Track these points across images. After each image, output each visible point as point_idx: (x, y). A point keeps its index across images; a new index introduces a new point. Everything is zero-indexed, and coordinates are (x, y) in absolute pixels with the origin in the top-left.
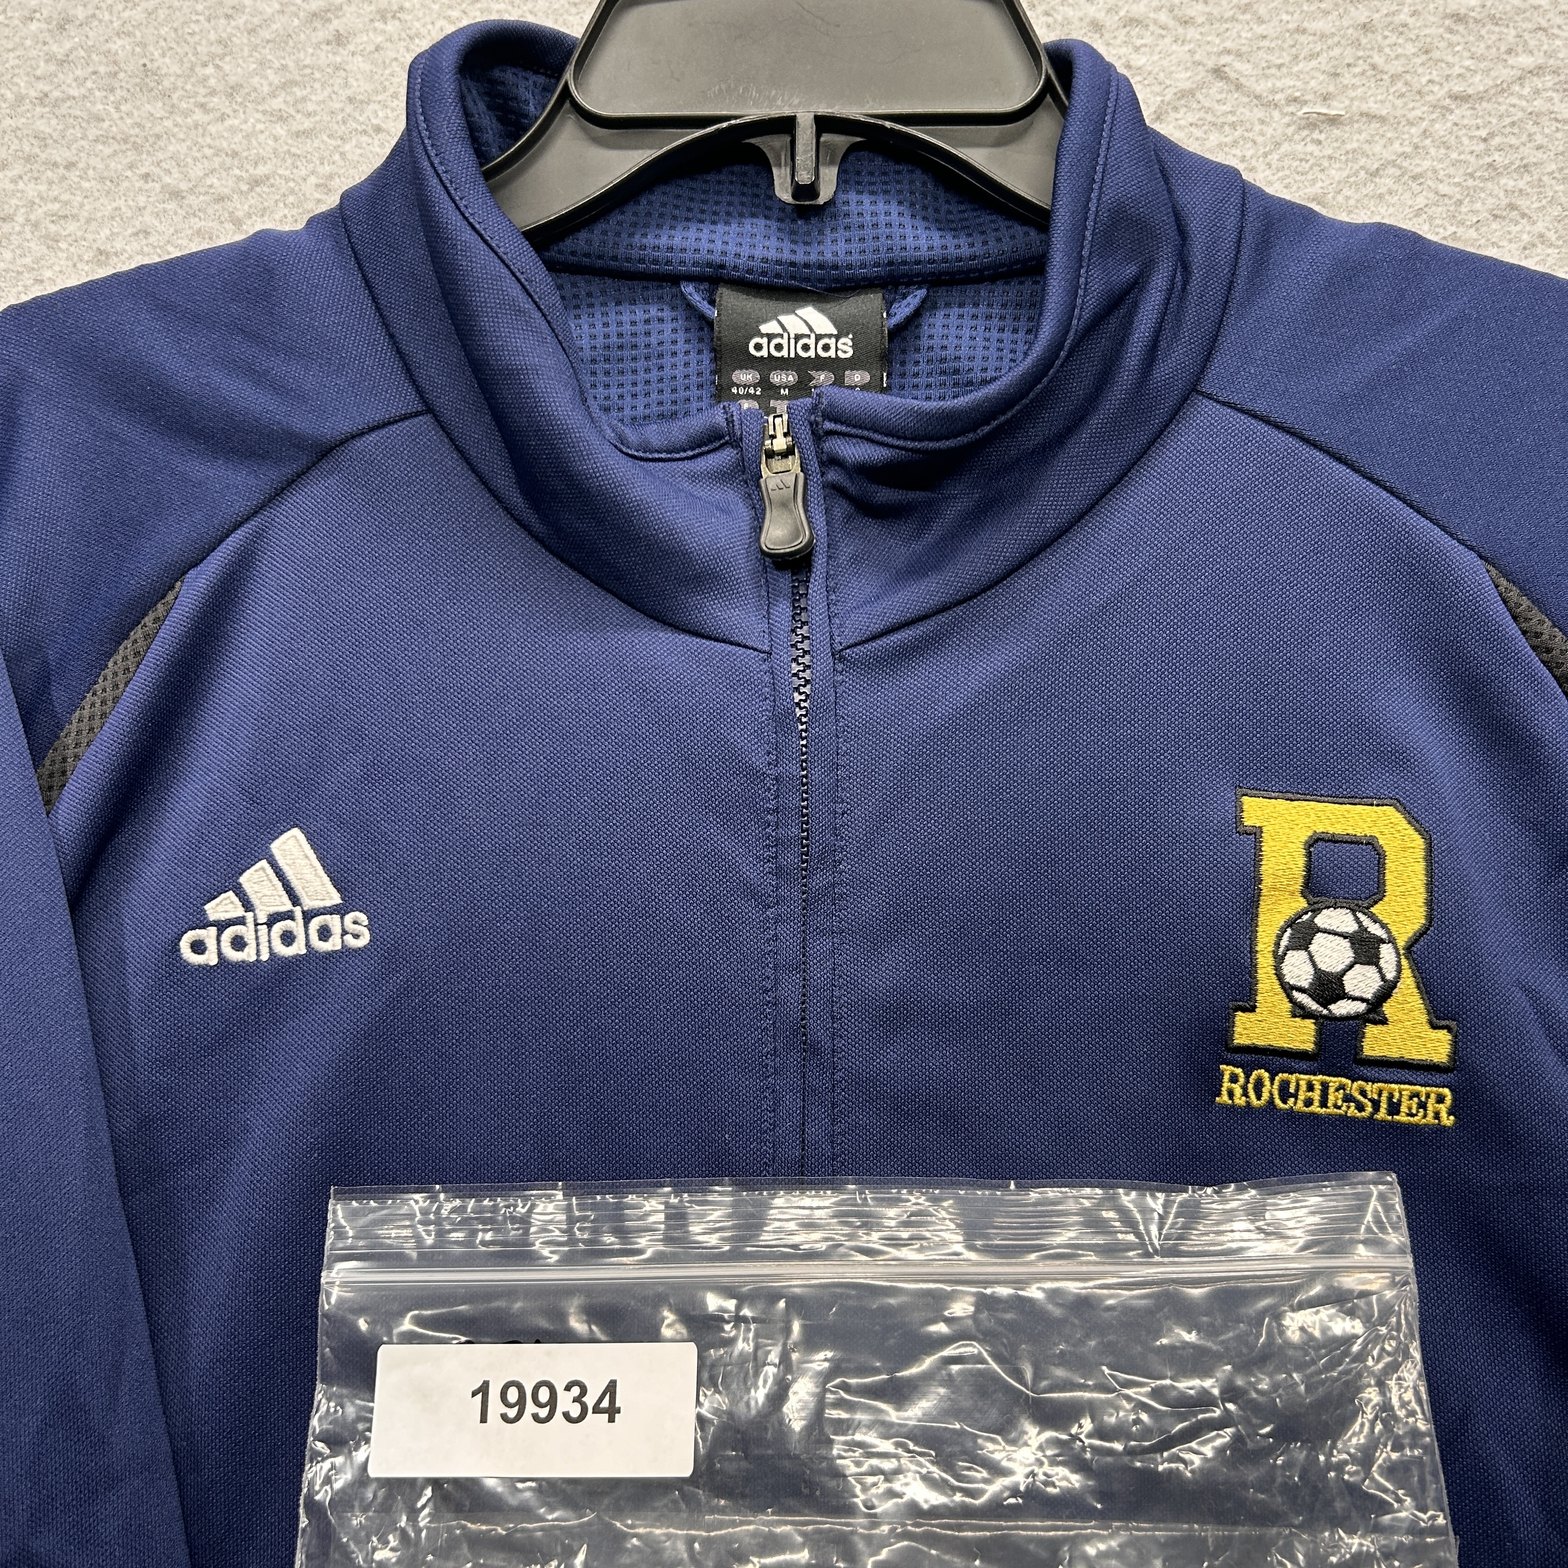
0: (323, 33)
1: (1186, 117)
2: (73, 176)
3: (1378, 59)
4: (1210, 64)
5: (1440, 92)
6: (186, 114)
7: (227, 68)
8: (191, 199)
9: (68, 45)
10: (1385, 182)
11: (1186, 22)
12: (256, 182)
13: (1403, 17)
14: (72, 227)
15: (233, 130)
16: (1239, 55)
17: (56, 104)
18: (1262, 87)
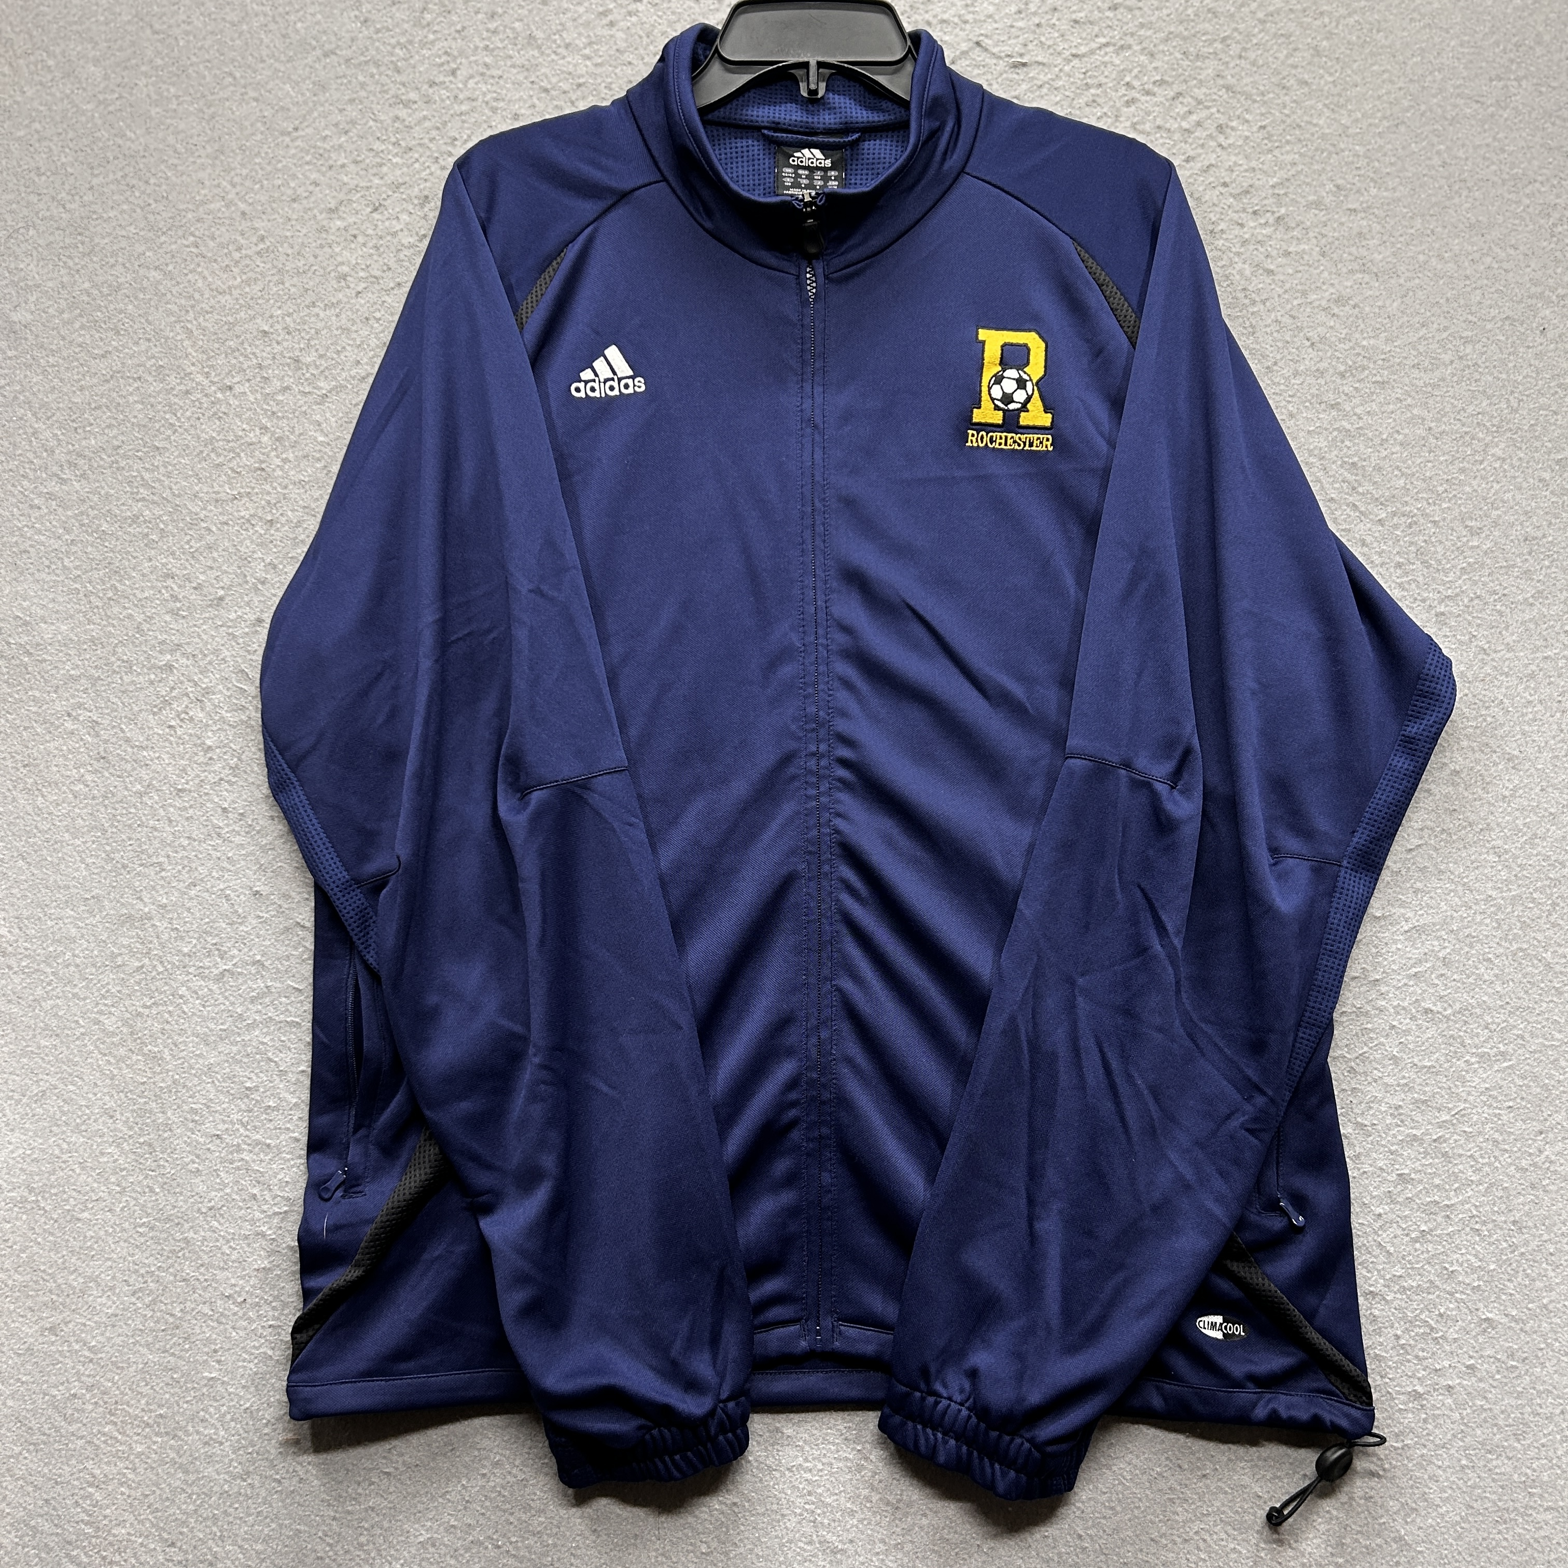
0: (605, 21)
1: (964, 62)
2: (502, 82)
3: (1043, 39)
4: (975, 39)
5: (1067, 53)
6: (548, 55)
7: (565, 35)
8: (553, 93)
9: (495, 25)
10: (1045, 90)
11: (966, 22)
12: (579, 85)
13: (1054, 21)
14: (501, 104)
15: (569, 63)
16: (986, 36)
17: (493, 50)
18: (995, 50)
